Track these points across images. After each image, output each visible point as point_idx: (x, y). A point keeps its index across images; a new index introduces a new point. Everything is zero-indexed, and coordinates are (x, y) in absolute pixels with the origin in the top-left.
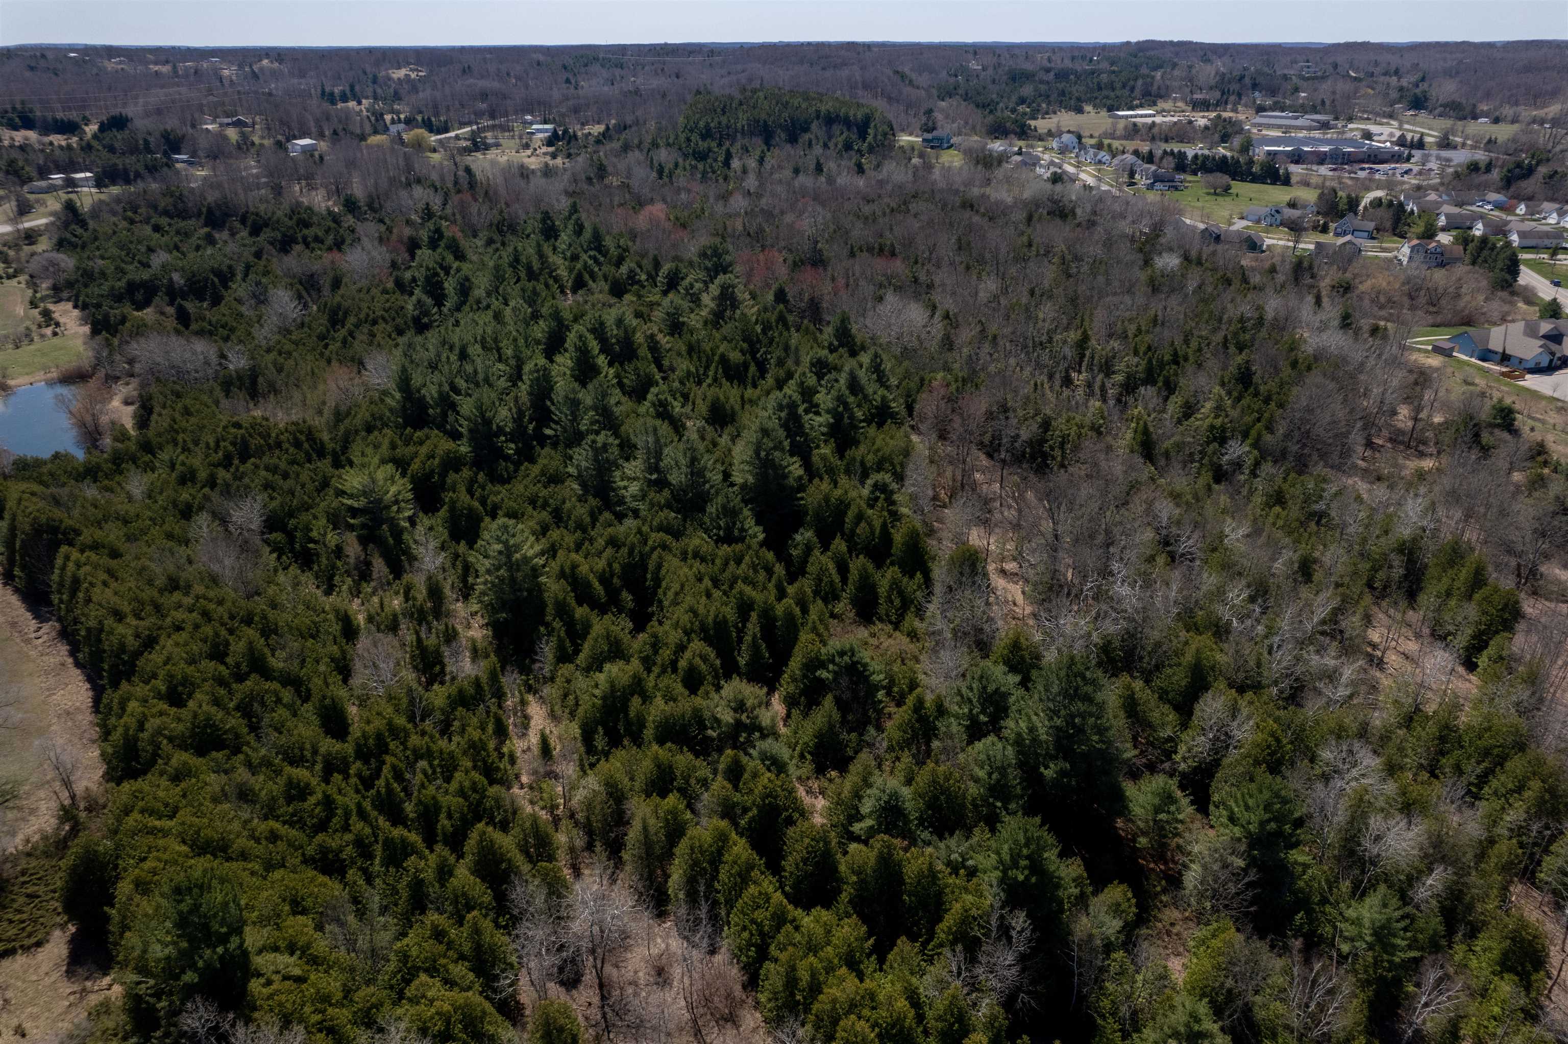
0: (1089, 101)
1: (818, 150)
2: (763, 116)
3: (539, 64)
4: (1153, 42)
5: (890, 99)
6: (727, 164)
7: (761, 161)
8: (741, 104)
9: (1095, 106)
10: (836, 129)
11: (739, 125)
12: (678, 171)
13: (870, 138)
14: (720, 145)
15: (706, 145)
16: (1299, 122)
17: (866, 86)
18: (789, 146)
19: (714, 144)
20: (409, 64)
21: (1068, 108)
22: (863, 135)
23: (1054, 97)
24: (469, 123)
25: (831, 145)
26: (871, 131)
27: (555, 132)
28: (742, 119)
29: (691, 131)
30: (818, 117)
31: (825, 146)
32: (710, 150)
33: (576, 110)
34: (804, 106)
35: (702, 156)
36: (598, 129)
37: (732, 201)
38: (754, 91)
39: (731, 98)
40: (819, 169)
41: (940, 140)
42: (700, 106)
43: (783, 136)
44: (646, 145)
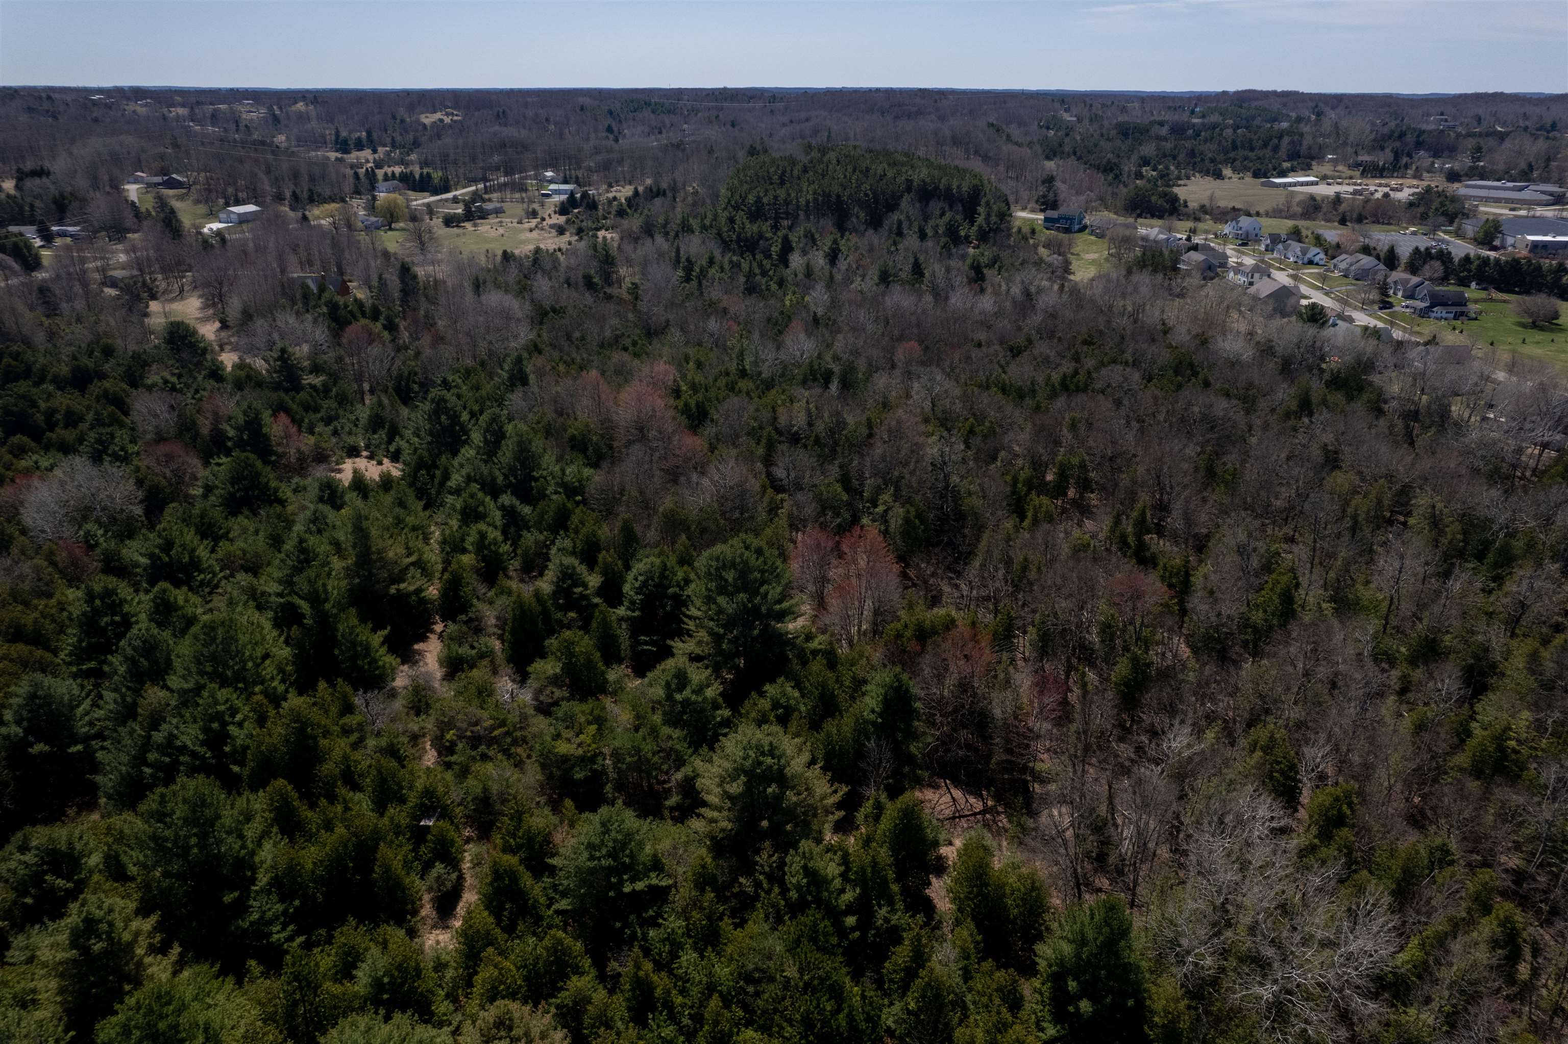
0: (1226, 162)
1: (911, 241)
2: (836, 189)
3: (582, 109)
4: (1254, 91)
5: (985, 158)
6: (784, 261)
7: (833, 256)
8: (805, 170)
9: (1234, 170)
10: (935, 206)
11: (802, 201)
12: (712, 271)
13: (980, 220)
14: (776, 228)
15: (755, 228)
16: (1526, 195)
17: (956, 141)
18: (871, 231)
19: (766, 227)
20: (446, 107)
21: (1207, 173)
22: (970, 216)
23: (1182, 157)
24: (475, 181)
25: (929, 232)
26: (980, 209)
27: (572, 194)
28: (807, 193)
29: (736, 208)
30: (909, 189)
31: (923, 236)
32: (761, 236)
33: (606, 167)
34: (890, 174)
35: (748, 246)
36: (624, 192)
37: (788, 339)
38: (823, 151)
39: (793, 162)
40: (918, 270)
41: (1070, 219)
42: (750, 172)
43: (862, 215)
44: (673, 227)
